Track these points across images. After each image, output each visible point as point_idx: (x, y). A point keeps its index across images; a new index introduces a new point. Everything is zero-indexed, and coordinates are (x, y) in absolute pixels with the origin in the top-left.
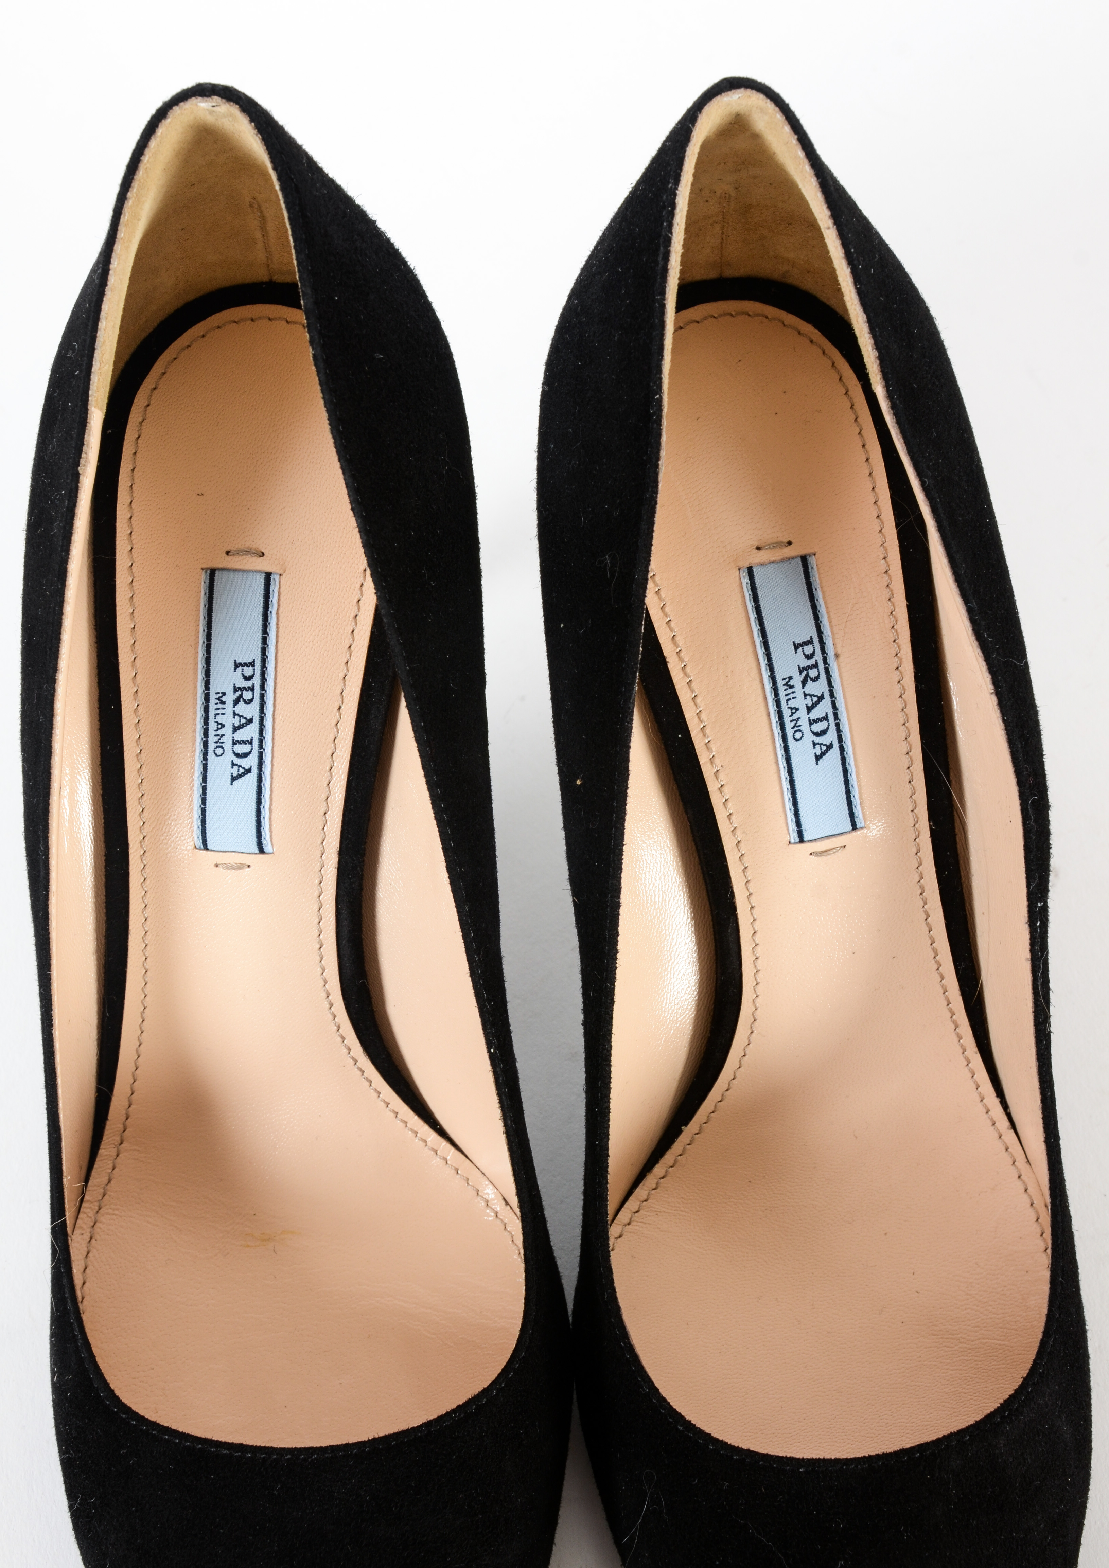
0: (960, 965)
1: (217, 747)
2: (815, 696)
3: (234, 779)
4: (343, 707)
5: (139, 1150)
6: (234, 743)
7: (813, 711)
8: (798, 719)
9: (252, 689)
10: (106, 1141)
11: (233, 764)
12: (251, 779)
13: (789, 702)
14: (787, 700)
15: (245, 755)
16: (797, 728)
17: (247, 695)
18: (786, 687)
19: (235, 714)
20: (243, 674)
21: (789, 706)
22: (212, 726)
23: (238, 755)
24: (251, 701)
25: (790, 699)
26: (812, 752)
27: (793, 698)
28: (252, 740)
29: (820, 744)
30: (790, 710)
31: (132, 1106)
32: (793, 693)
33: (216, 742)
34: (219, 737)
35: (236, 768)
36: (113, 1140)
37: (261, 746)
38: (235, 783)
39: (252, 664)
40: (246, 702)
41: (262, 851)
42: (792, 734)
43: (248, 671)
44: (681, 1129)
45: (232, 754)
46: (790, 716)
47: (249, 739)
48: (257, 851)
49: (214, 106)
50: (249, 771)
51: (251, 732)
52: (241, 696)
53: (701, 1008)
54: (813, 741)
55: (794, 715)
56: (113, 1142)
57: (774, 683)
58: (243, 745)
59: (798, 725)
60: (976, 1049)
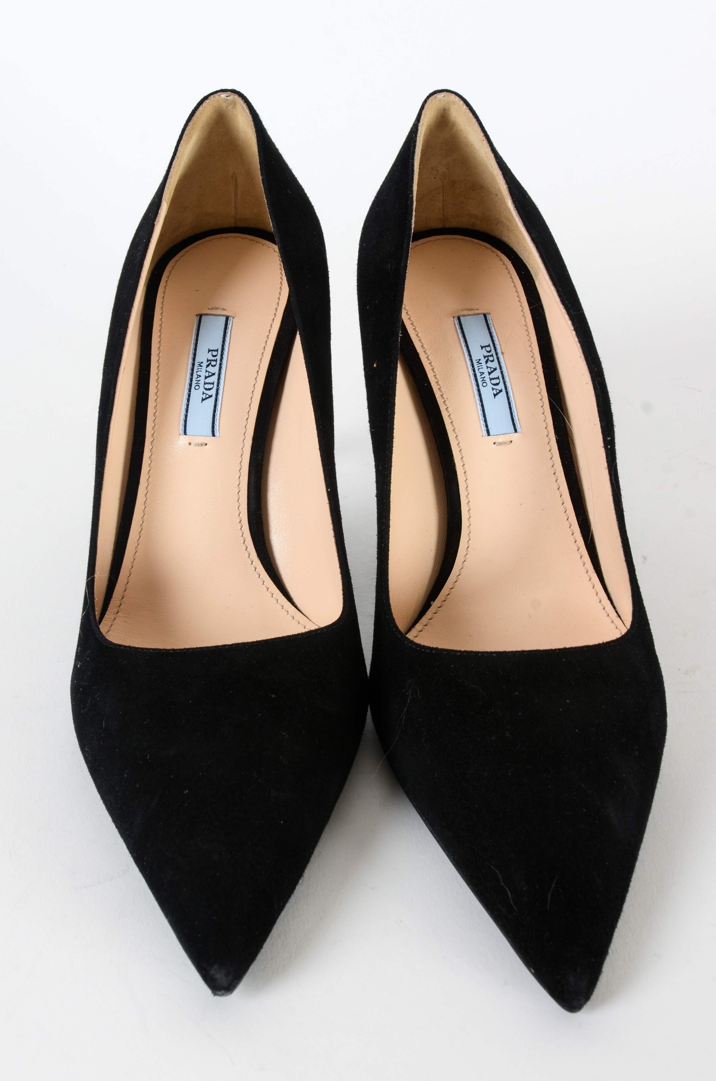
0: (579, 518)
1: (196, 386)
2: (492, 368)
3: (203, 400)
4: (259, 371)
5: (127, 617)
6: (205, 384)
7: (491, 374)
8: (484, 377)
9: (216, 361)
10: (109, 611)
11: (203, 393)
12: (212, 401)
13: (479, 370)
14: (479, 369)
15: (210, 389)
16: (483, 381)
17: (213, 363)
18: (477, 363)
19: (206, 371)
20: (212, 354)
21: (480, 371)
22: (195, 376)
23: (206, 389)
24: (215, 366)
25: (480, 369)
26: (491, 393)
27: (482, 368)
28: (214, 383)
29: (496, 389)
30: (480, 373)
31: (126, 591)
32: (481, 366)
33: (196, 383)
34: (198, 381)
35: (205, 395)
36: (114, 610)
37: (218, 385)
38: (204, 402)
39: (217, 350)
40: (212, 366)
41: (214, 435)
42: (481, 384)
43: (215, 353)
44: (430, 603)
45: (204, 389)
46: (480, 376)
47: (213, 382)
48: (211, 435)
49: (227, 96)
50: (211, 396)
51: (214, 379)
52: (210, 363)
53: (440, 538)
54: (492, 388)
55: (482, 375)
56: (113, 611)
57: (472, 362)
58: (209, 385)
59: (484, 380)
60: (594, 571)
